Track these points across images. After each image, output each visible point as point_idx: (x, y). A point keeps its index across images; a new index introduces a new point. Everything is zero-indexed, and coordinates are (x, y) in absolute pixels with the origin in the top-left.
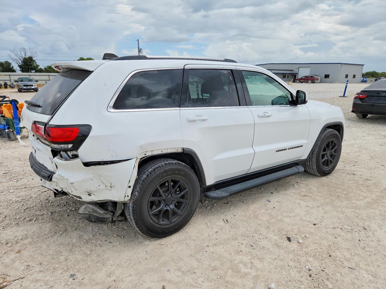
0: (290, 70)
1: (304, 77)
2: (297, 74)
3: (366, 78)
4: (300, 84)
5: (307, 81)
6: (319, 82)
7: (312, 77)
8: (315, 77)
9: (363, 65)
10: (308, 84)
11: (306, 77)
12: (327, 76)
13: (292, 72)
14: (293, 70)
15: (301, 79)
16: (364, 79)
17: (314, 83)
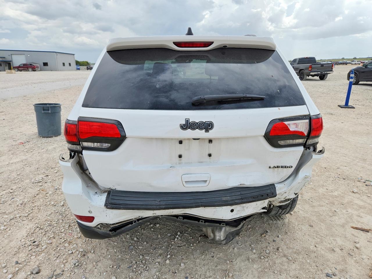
0: (2, 57)
1: (22, 65)
2: (11, 61)
3: (79, 66)
4: (19, 72)
5: (28, 69)
6: (40, 70)
7: (31, 64)
8: (34, 65)
9: (74, 54)
10: (28, 72)
11: (24, 65)
12: (45, 64)
13: (4, 60)
14: (5, 58)
15: (19, 67)
16: (77, 67)
17: (35, 71)
